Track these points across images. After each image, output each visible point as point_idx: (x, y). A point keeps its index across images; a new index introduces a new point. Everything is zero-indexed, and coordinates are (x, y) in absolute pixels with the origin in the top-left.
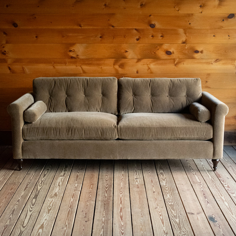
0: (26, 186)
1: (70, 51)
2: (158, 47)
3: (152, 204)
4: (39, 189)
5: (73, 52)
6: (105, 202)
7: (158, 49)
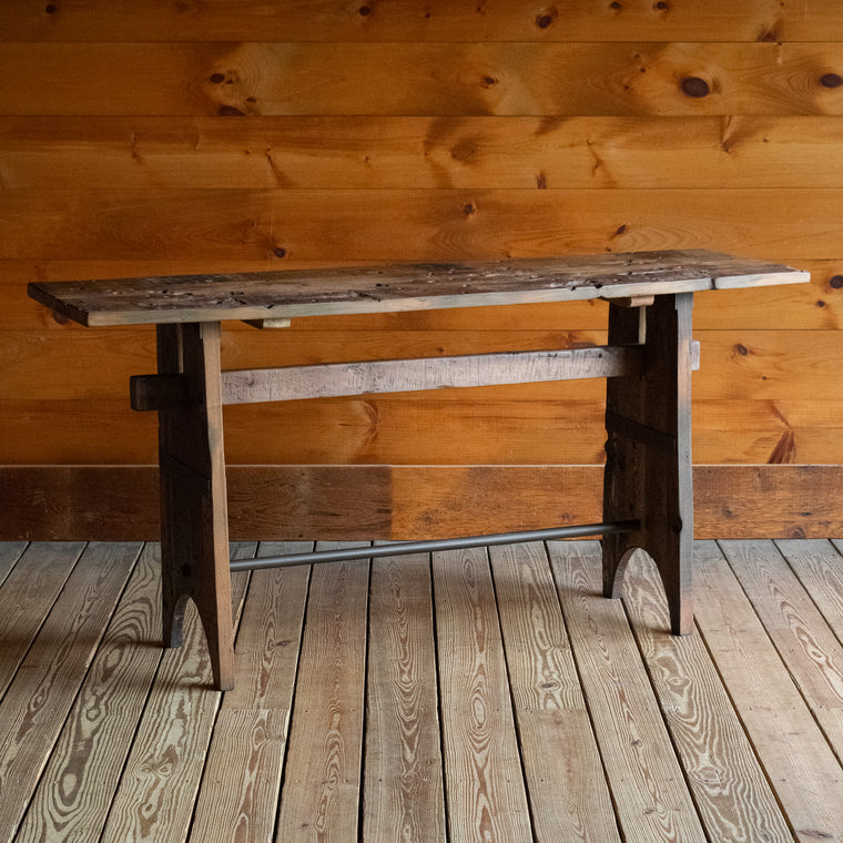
0: (22, 719)
1: (217, 78)
2: (644, 59)
3: (632, 798)
4: (87, 734)
5: (230, 82)
6: (407, 785)
7: (643, 70)
